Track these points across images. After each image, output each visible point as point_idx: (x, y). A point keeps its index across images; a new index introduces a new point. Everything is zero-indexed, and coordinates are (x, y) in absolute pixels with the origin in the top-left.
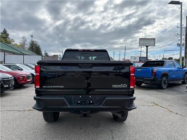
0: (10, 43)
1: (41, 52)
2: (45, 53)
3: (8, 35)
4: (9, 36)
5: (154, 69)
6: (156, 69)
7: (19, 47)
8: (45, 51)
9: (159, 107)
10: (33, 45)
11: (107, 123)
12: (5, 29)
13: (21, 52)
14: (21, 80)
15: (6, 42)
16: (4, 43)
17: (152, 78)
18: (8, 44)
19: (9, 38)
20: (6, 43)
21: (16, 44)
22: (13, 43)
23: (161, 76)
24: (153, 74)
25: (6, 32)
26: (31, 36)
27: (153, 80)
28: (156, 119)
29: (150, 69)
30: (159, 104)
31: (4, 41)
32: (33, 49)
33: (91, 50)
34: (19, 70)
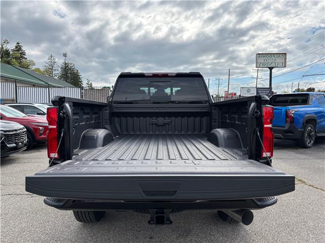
0: (27, 67)
1: (81, 82)
2: (88, 84)
3: (23, 54)
4: (25, 55)
5: (289, 110)
6: (294, 110)
7: (43, 73)
8: (89, 81)
9: (307, 186)
10: (67, 70)
11: (204, 224)
12: (18, 43)
13: (46, 83)
14: (41, 132)
15: (20, 66)
16: (17, 67)
17: (287, 127)
18: (24, 69)
19: (26, 59)
20: (20, 68)
21: (38, 70)
22: (34, 68)
23: (303, 124)
24: (288, 119)
25: (20, 48)
26: (64, 54)
27: (287, 131)
28: (308, 215)
29: (282, 110)
30: (305, 180)
31: (18, 64)
32: (67, 76)
33: (169, 75)
34: (38, 114)
